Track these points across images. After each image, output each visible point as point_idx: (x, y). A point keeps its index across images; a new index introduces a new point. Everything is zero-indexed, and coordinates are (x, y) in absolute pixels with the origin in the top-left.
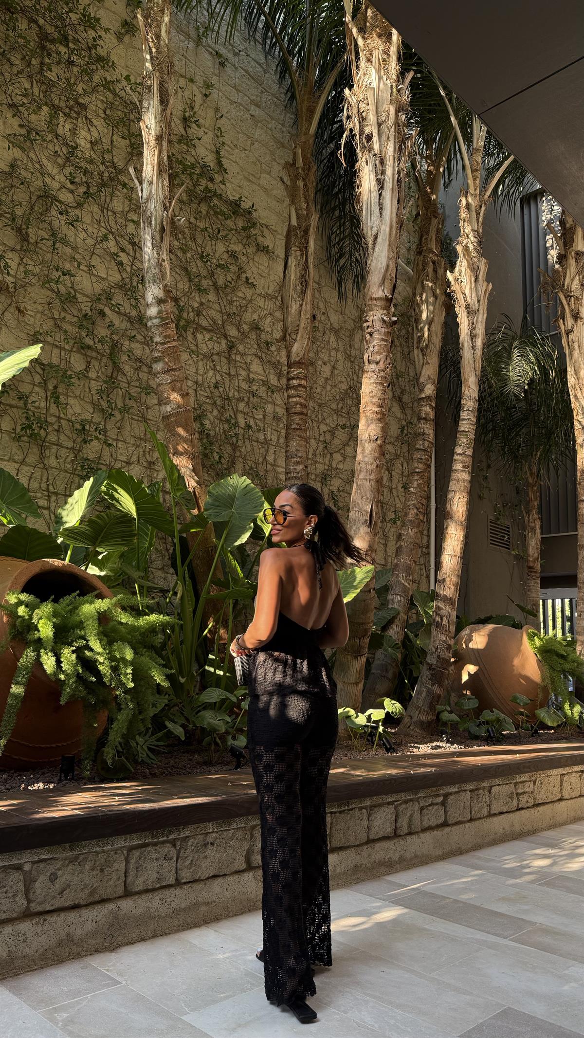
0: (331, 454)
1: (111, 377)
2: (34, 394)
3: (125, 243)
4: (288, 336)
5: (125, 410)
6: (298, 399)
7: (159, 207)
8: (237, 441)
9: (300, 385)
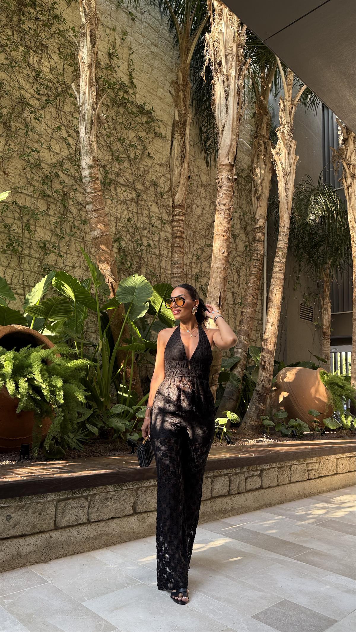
0: (201, 263)
1: (63, 214)
2: (14, 225)
3: (72, 132)
4: (173, 189)
5: (72, 235)
6: (179, 228)
7: (90, 109)
8: (142, 254)
9: (180, 220)
